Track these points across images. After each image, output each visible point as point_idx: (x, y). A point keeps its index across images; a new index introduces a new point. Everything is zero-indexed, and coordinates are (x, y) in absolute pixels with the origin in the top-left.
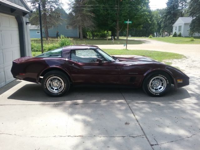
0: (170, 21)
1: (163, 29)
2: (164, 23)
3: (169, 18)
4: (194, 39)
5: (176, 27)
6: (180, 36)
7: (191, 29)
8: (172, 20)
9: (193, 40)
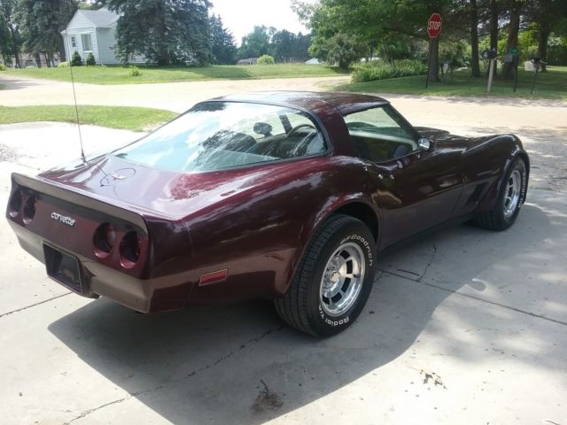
0: (46, 20)
1: (30, 43)
2: (28, 24)
3: (40, 10)
4: (140, 71)
5: (73, 38)
6: (91, 62)
7: (119, 43)
8: (50, 16)
9: (137, 74)
